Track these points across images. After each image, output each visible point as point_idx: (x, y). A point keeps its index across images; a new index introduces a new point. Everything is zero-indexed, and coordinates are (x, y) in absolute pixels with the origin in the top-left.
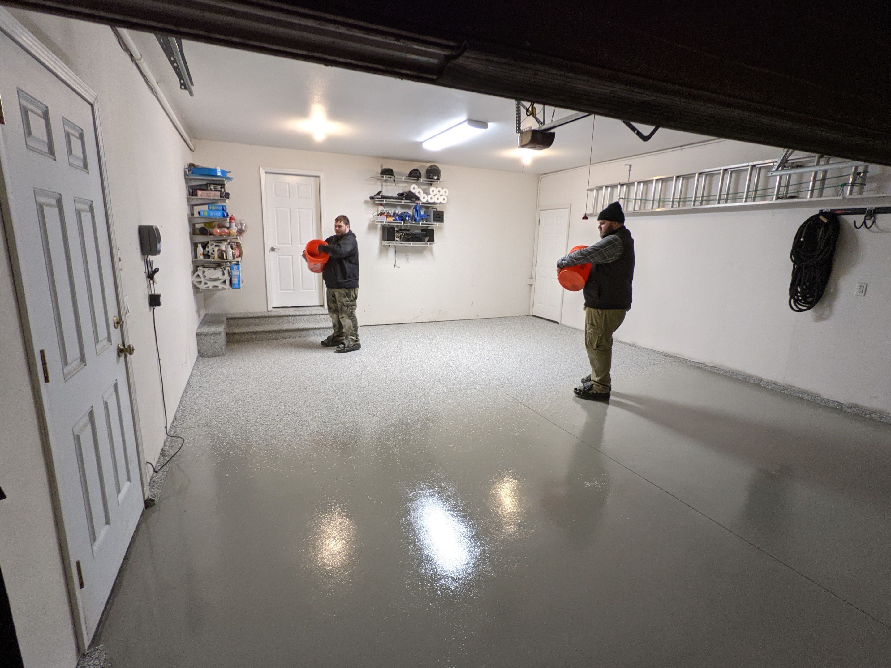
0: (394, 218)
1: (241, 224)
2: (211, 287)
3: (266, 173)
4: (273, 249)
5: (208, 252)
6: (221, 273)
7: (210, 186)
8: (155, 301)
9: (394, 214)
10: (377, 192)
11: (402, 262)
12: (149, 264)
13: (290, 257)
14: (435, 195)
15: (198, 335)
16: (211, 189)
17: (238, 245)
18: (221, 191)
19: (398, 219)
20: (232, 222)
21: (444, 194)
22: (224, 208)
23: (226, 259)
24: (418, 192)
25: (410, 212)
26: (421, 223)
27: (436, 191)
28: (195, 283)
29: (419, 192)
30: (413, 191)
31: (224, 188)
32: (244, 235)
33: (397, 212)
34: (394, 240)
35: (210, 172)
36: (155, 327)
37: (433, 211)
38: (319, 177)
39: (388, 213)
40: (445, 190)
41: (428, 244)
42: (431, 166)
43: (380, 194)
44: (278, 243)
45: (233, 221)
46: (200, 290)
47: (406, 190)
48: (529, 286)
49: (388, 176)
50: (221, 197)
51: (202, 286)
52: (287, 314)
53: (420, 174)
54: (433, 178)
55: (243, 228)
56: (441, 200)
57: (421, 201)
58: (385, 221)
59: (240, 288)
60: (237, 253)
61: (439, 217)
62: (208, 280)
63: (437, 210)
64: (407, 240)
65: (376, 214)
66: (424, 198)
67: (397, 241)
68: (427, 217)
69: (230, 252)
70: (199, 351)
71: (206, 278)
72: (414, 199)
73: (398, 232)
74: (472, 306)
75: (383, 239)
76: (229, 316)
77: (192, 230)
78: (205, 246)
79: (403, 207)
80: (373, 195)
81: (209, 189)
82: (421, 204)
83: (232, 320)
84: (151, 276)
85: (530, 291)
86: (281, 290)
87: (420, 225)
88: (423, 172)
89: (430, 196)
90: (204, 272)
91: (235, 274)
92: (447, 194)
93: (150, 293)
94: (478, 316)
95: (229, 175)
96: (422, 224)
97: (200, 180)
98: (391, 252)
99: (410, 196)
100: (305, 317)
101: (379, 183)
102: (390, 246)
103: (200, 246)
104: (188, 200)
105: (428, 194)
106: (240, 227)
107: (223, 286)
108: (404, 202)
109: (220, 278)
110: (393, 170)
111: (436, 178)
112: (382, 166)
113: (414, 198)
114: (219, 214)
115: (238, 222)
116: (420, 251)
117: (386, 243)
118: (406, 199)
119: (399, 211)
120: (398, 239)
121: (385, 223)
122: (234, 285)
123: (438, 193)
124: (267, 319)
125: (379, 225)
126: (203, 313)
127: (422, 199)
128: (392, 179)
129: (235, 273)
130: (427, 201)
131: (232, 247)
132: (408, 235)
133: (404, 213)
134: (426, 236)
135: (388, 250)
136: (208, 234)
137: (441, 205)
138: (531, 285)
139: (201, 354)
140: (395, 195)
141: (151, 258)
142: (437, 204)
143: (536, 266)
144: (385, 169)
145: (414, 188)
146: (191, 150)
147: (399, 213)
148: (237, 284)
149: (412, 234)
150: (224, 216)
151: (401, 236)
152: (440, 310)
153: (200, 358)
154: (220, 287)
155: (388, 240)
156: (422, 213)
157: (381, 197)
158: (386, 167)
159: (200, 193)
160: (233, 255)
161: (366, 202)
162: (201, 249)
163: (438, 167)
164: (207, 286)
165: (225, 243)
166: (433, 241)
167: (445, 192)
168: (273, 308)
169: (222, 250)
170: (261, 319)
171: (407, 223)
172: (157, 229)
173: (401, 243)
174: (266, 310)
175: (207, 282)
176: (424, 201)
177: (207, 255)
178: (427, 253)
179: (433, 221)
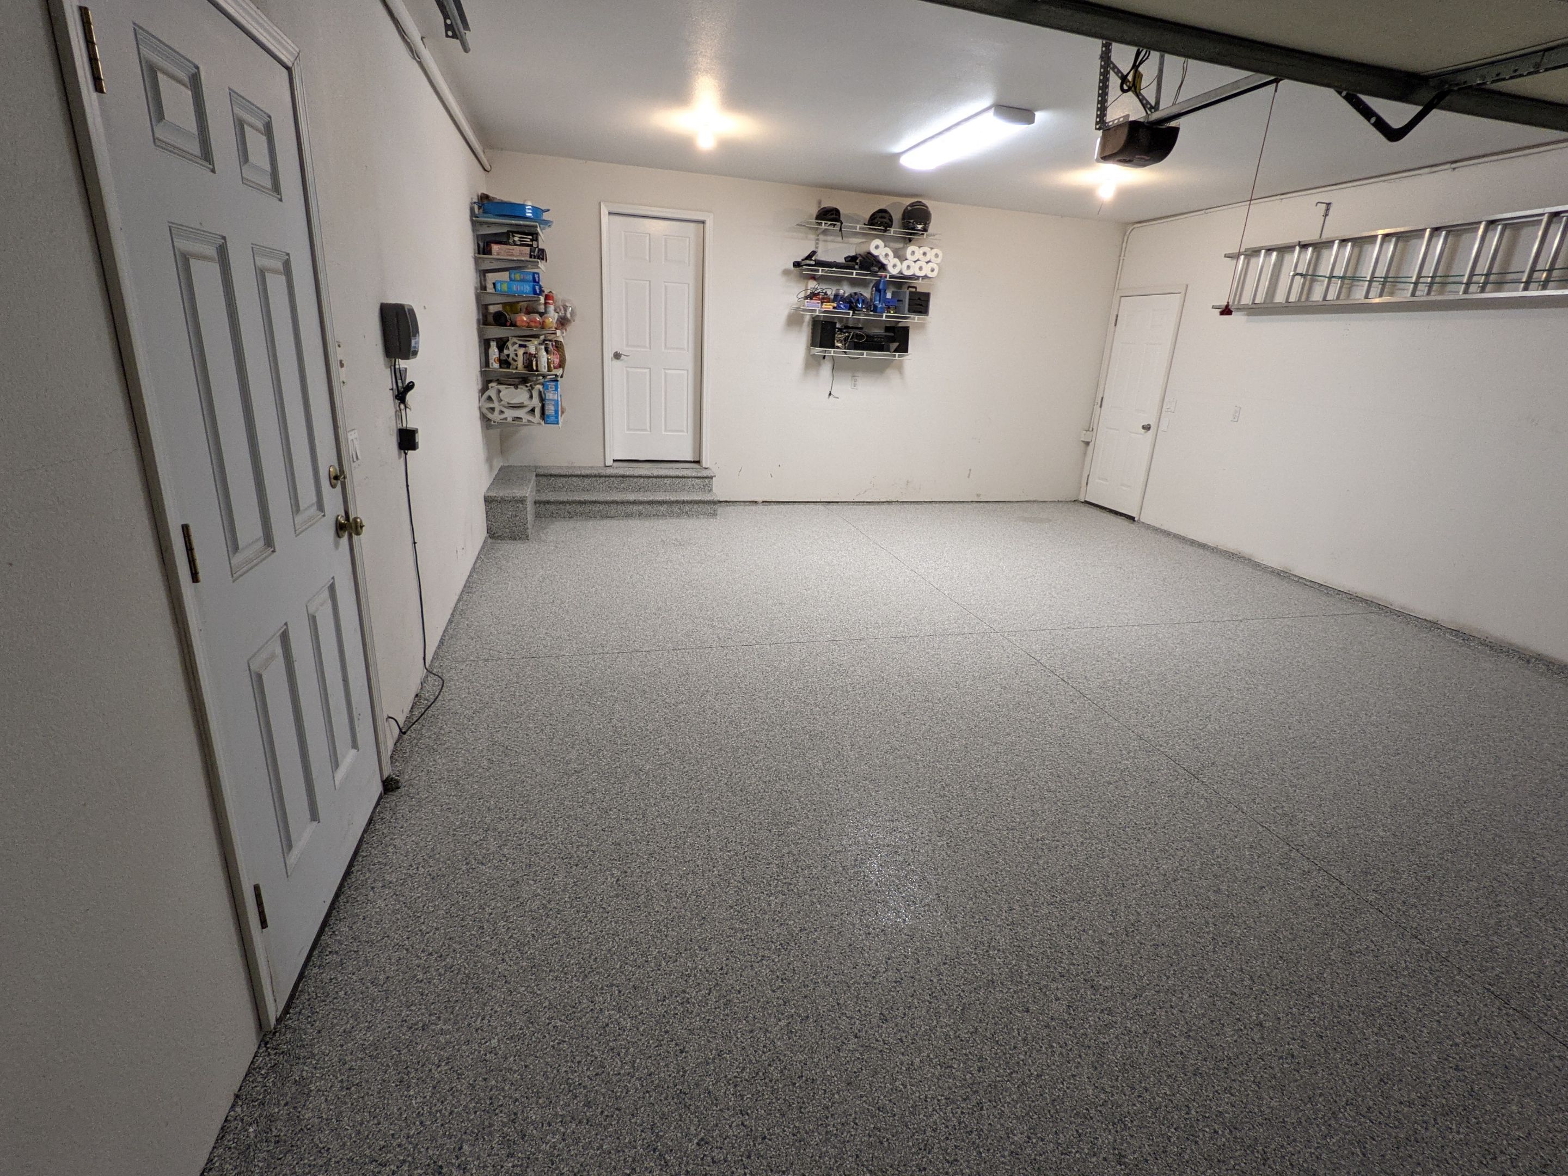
0: (835, 305)
1: (565, 308)
2: (509, 419)
3: (610, 213)
4: (617, 356)
5: (508, 356)
6: (527, 395)
7: (513, 236)
8: (407, 440)
9: (836, 296)
10: (807, 254)
11: (844, 388)
12: (398, 374)
13: (647, 371)
14: (915, 262)
15: (488, 501)
16: (514, 241)
17: (559, 346)
18: (531, 246)
19: (842, 306)
20: (549, 304)
21: (933, 259)
22: (536, 276)
23: (537, 370)
24: (884, 254)
25: (867, 293)
26: (884, 315)
27: (919, 252)
28: (485, 411)
29: (887, 255)
30: (875, 252)
31: (537, 240)
32: (570, 328)
33: (841, 292)
34: (833, 346)
35: (514, 210)
36: (407, 486)
37: (911, 292)
38: (703, 222)
39: (826, 294)
40: (935, 251)
41: (895, 356)
42: (912, 205)
43: (813, 258)
44: (627, 345)
45: (551, 302)
46: (492, 423)
47: (862, 250)
48: (1083, 444)
49: (829, 223)
50: (531, 257)
51: (496, 417)
52: (636, 473)
53: (891, 220)
54: (913, 229)
55: (569, 315)
56: (926, 271)
57: (889, 272)
58: (819, 309)
59: (558, 423)
60: (557, 361)
61: (920, 304)
62: (505, 407)
63: (918, 290)
64: (857, 346)
65: (802, 295)
66: (894, 266)
67: (838, 347)
68: (897, 304)
69: (544, 357)
70: (489, 530)
71: (502, 403)
72: (876, 269)
73: (840, 330)
74: (969, 476)
75: (813, 344)
76: (541, 471)
77: (481, 317)
78: (502, 345)
79: (853, 282)
80: (799, 259)
81: (511, 241)
82: (888, 279)
83: (545, 477)
84: (402, 393)
85: (1085, 454)
86: (629, 429)
87: (884, 318)
88: (897, 216)
89: (906, 263)
90: (499, 391)
91: (551, 398)
92: (939, 260)
93: (400, 426)
95: (545, 216)
96: (887, 317)
97: (497, 225)
98: (826, 369)
99: (870, 263)
100: (668, 481)
101: (812, 237)
102: (824, 357)
103: (493, 344)
104: (476, 260)
105: (902, 258)
106: (562, 313)
107: (530, 418)
108: (857, 274)
109: (526, 403)
110: (841, 211)
111: (920, 227)
112: (820, 203)
113: (876, 266)
114: (527, 288)
115: (560, 303)
116: (878, 369)
117: (817, 351)
118: (861, 268)
119: (846, 290)
120: (839, 345)
121: (817, 313)
122: (548, 416)
123: (921, 257)
124: (602, 480)
125: (807, 318)
126: (498, 463)
127: (890, 268)
128: (837, 228)
129: (550, 395)
130: (901, 272)
131: (547, 350)
132: (859, 337)
133: (855, 294)
134: (893, 340)
135: (819, 365)
136: (508, 324)
137: (926, 281)
138: (1087, 443)
139: (493, 534)
140: (841, 260)
141: (402, 364)
142: (918, 278)
143: (1101, 407)
144: (825, 208)
145: (877, 247)
146: (485, 170)
147: (846, 295)
148: (552, 416)
149: (867, 336)
150: (535, 292)
151: (846, 339)
152: (908, 482)
153: (490, 541)
154: (524, 420)
155: (820, 347)
156: (889, 296)
157: (813, 263)
158: (827, 204)
159: (495, 248)
160: (549, 363)
161: (786, 272)
162: (496, 350)
163: (926, 207)
164: (503, 416)
165: (536, 342)
166: (906, 351)
167: (937, 256)
168: (614, 461)
169: (530, 354)
170: (594, 479)
171: (859, 315)
172: (412, 312)
173: (845, 352)
174: (602, 465)
175: (504, 409)
176: (894, 272)
177: (504, 363)
178: (891, 373)
179: (909, 311)
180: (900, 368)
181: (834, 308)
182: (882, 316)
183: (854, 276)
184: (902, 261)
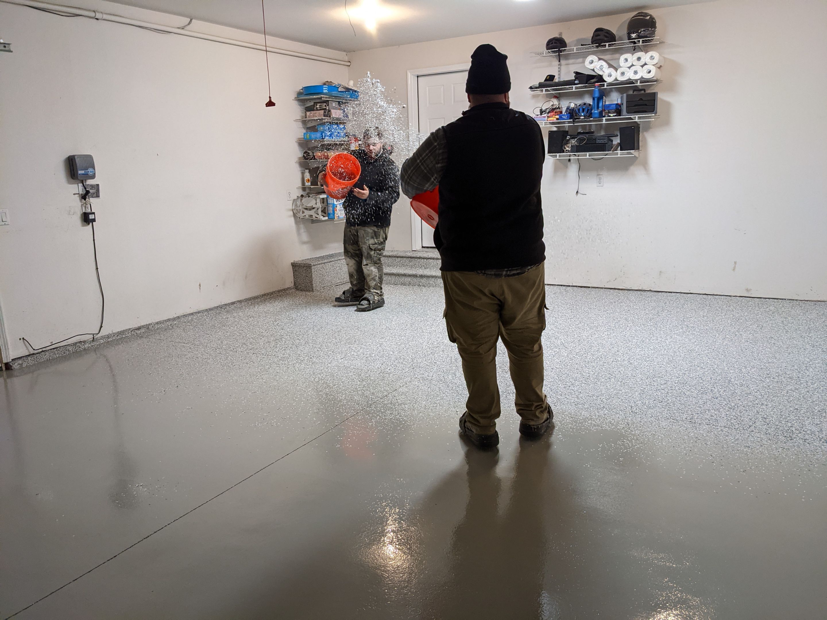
0: (558, 117)
2: (308, 217)
3: (417, 77)
6: (314, 201)
7: (317, 105)
11: (589, 186)
14: (633, 65)
16: (316, 108)
19: (565, 117)
24: (598, 67)
26: (604, 119)
27: (632, 58)
28: (295, 212)
29: (601, 67)
35: (315, 90)
43: (551, 80)
46: (300, 219)
51: (300, 215)
53: (612, 35)
56: (643, 74)
57: (606, 82)
61: (646, 103)
62: (304, 209)
63: (642, 92)
66: (610, 75)
67: (568, 152)
70: (295, 284)
71: (304, 206)
72: (594, 81)
74: (734, 270)
77: (303, 155)
80: (542, 81)
82: (607, 87)
84: (84, 196)
87: (604, 122)
88: (620, 30)
89: (620, 71)
90: (302, 199)
91: (330, 202)
93: (84, 211)
94: (747, 290)
96: (607, 120)
97: (311, 100)
98: (573, 170)
101: (555, 63)
102: (569, 160)
103: (307, 172)
105: (616, 67)
109: (314, 206)
113: (594, 79)
118: (582, 83)
120: (569, 149)
123: (636, 62)
127: (605, 78)
130: (616, 79)
135: (566, 167)
139: (297, 287)
140: (571, 78)
142: (638, 81)
145: (591, 62)
149: (594, 139)
151: (573, 145)
152: (661, 272)
154: (315, 217)
157: (552, 83)
164: (304, 214)
167: (652, 58)
168: (423, 247)
172: (92, 157)
174: (410, 249)
176: (609, 80)
178: (636, 171)
179: (628, 112)
180: (645, 164)
181: (557, 119)
182: (602, 121)
183: (574, 90)
184: (616, 70)
